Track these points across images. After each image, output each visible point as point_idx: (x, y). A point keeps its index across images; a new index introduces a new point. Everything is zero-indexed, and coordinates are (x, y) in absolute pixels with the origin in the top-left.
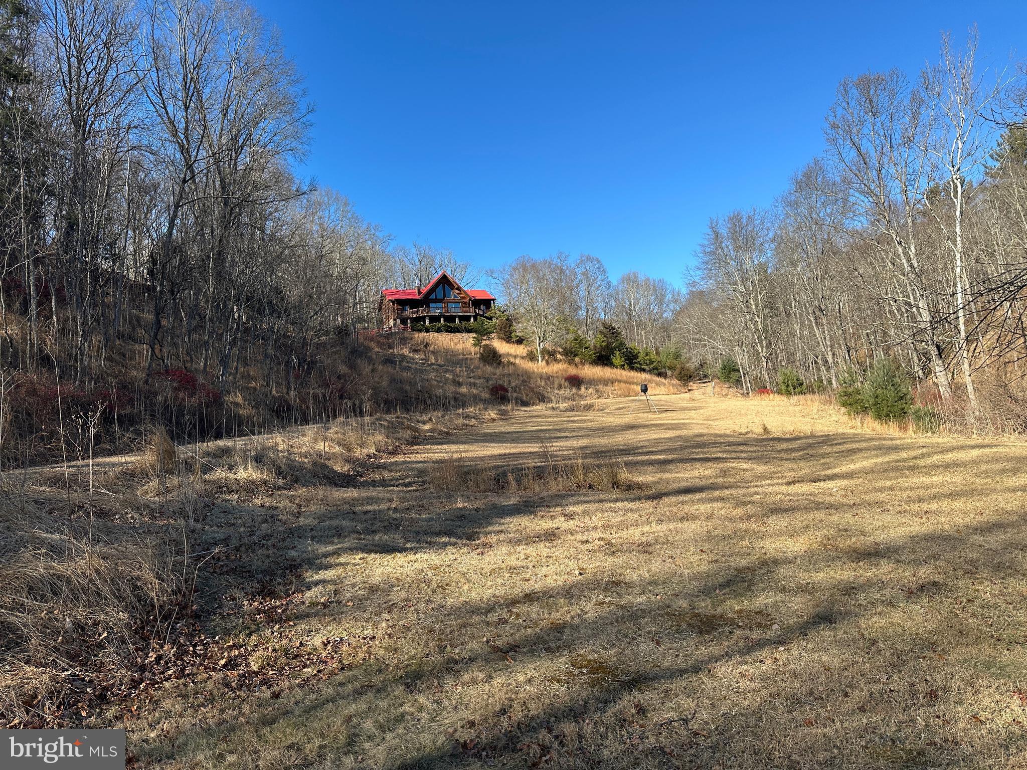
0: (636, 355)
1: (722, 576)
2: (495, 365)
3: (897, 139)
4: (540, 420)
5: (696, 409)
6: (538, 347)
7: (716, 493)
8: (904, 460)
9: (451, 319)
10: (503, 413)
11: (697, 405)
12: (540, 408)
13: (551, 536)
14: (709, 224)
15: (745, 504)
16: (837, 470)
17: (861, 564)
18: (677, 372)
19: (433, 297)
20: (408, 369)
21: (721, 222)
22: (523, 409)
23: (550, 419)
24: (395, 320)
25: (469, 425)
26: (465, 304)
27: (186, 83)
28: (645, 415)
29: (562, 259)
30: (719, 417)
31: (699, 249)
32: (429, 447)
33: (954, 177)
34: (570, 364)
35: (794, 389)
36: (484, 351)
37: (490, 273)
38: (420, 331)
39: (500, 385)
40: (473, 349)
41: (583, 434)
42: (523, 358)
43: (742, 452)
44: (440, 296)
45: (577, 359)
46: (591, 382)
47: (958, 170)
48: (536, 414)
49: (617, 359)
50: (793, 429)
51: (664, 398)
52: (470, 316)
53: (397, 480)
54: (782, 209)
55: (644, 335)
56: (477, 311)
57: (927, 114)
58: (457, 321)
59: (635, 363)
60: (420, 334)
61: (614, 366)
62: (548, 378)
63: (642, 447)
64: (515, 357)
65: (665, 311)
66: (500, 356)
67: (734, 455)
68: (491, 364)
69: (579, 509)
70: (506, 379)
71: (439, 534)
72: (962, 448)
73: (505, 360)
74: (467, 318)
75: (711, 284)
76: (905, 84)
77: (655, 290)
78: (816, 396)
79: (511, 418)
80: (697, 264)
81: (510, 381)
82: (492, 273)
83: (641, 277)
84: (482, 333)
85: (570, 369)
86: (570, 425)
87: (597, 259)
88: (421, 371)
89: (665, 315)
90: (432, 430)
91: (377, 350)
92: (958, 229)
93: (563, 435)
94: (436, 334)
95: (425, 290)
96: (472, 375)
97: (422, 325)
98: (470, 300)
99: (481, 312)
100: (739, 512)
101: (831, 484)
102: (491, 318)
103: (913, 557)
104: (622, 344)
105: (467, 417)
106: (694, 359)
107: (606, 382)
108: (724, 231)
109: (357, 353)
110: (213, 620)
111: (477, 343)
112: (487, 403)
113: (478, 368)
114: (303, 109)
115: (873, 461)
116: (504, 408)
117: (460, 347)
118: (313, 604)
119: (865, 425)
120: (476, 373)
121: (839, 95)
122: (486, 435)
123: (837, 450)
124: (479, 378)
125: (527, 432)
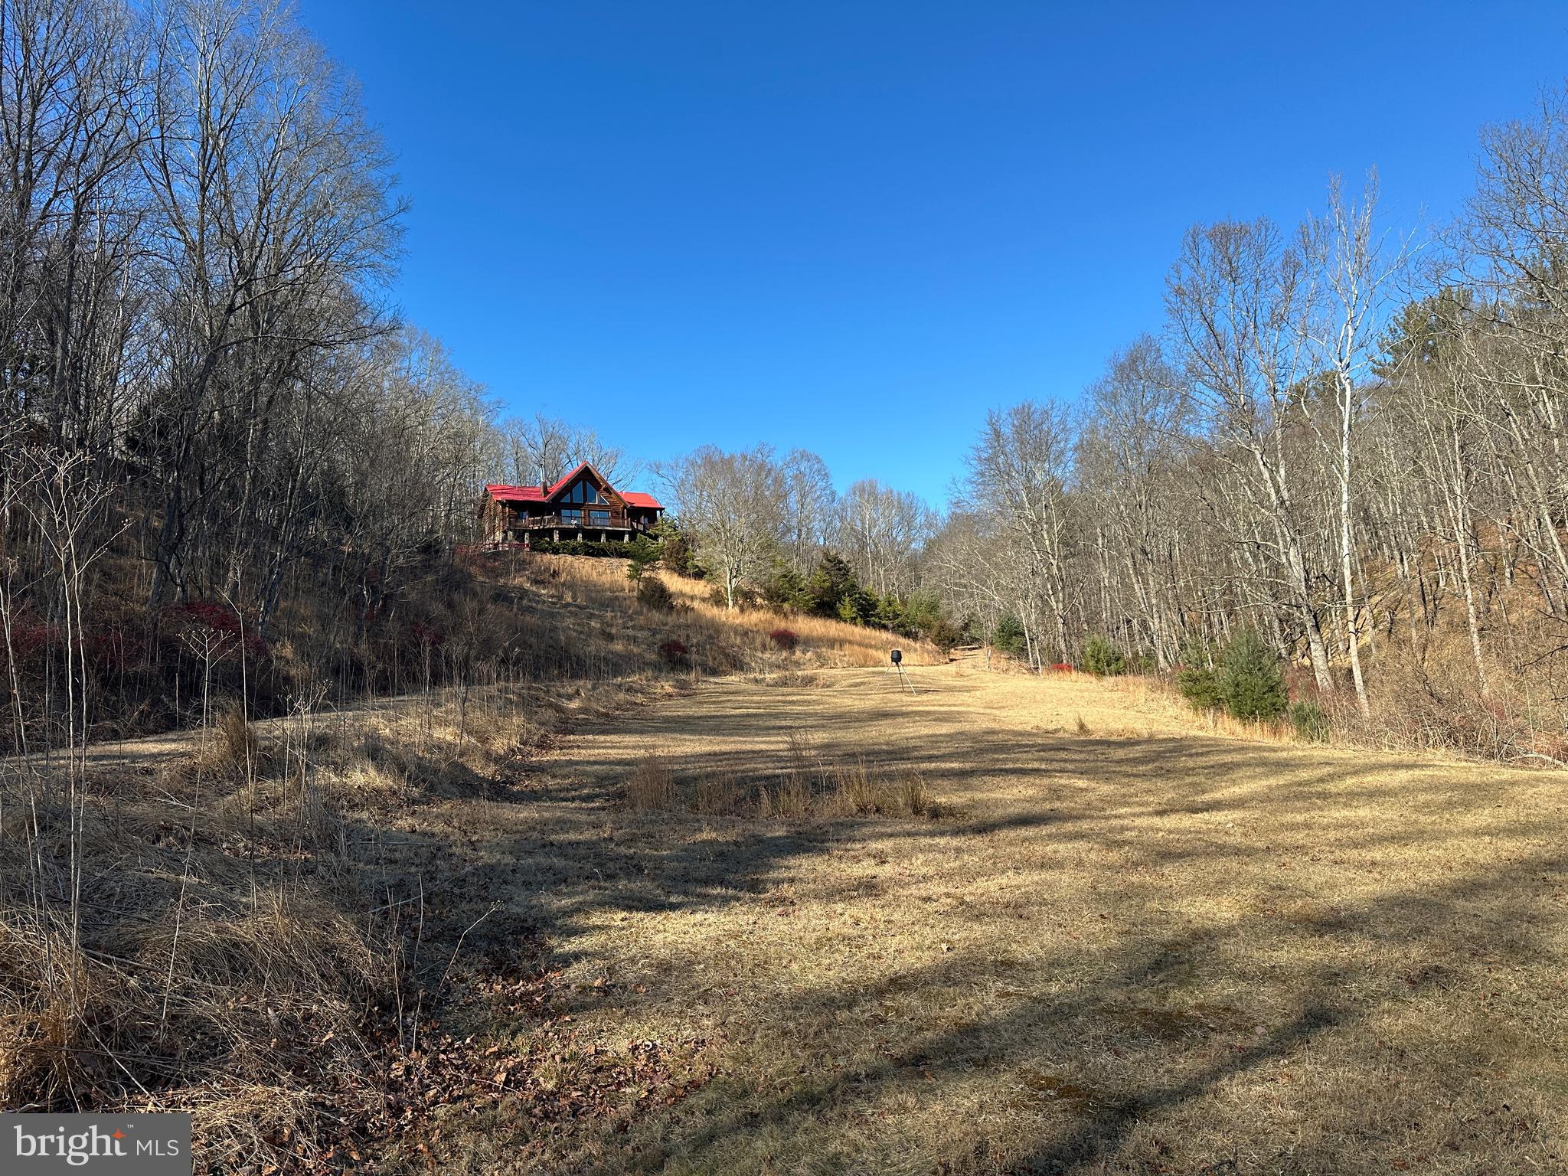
0: (874, 604)
1: (1146, 954)
2: (665, 610)
3: (1264, 316)
4: (741, 698)
5: (968, 690)
6: (728, 584)
7: (1069, 827)
8: (1308, 783)
9: (594, 535)
10: (682, 685)
11: (969, 684)
12: (737, 679)
13: (870, 888)
14: (988, 418)
15: (1121, 844)
16: (1218, 795)
17: (1326, 938)
18: (935, 631)
19: (566, 499)
20: (531, 610)
21: (1004, 416)
22: (712, 679)
23: (755, 698)
24: (505, 532)
25: (636, 704)
26: (616, 514)
27: (205, 151)
28: (897, 697)
29: (765, 454)
30: (1005, 704)
31: (971, 453)
32: (590, 737)
33: (1342, 375)
34: (776, 613)
35: (1108, 666)
36: (645, 587)
37: (657, 468)
38: (544, 551)
39: (675, 642)
40: (626, 583)
41: (815, 723)
42: (704, 600)
43: (1065, 761)
44: (578, 498)
45: (786, 606)
46: (809, 642)
47: (1348, 366)
48: (732, 688)
49: (847, 609)
50: (1121, 727)
51: (918, 670)
52: (623, 533)
53: (568, 790)
54: (1094, 403)
55: (882, 573)
56: (635, 524)
57: (1306, 285)
58: (603, 539)
59: (872, 615)
60: (544, 557)
61: (841, 618)
62: (744, 632)
63: (915, 748)
64: (692, 598)
65: (914, 540)
66: (670, 596)
67: (1056, 765)
68: (658, 608)
69: (886, 845)
70: (683, 632)
71: (707, 882)
72: (1382, 767)
73: (678, 602)
74: (619, 536)
75: (985, 506)
76: (1276, 240)
77: (900, 508)
78: (1141, 679)
79: (695, 694)
80: (969, 476)
81: (688, 636)
82: (658, 468)
83: (881, 488)
84: (642, 559)
85: (777, 621)
86: (789, 708)
87: (817, 457)
88: (552, 615)
89: (913, 545)
90: (584, 710)
91: (481, 579)
92: (1345, 450)
93: (784, 723)
94: (569, 558)
95: (555, 489)
96: (630, 624)
97: (548, 543)
98: (625, 507)
99: (641, 527)
100: (1114, 856)
101: (1219, 817)
102: (655, 537)
103: (1392, 930)
104: (853, 586)
105: (630, 690)
106: (958, 615)
107: (832, 643)
108: (1007, 430)
109: (455, 583)
110: (450, 1013)
111: (636, 572)
112: (657, 667)
113: (640, 613)
114: (392, 205)
115: (1264, 783)
116: (683, 677)
117: (606, 579)
118: (584, 990)
119: (1219, 725)
120: (636, 622)
121: (1186, 248)
122: (667, 720)
123: (1204, 764)
124: (642, 628)
125: (725, 717)
